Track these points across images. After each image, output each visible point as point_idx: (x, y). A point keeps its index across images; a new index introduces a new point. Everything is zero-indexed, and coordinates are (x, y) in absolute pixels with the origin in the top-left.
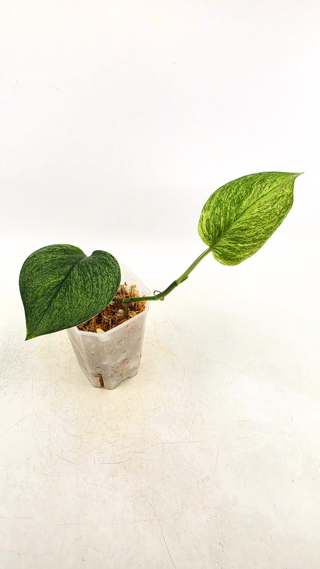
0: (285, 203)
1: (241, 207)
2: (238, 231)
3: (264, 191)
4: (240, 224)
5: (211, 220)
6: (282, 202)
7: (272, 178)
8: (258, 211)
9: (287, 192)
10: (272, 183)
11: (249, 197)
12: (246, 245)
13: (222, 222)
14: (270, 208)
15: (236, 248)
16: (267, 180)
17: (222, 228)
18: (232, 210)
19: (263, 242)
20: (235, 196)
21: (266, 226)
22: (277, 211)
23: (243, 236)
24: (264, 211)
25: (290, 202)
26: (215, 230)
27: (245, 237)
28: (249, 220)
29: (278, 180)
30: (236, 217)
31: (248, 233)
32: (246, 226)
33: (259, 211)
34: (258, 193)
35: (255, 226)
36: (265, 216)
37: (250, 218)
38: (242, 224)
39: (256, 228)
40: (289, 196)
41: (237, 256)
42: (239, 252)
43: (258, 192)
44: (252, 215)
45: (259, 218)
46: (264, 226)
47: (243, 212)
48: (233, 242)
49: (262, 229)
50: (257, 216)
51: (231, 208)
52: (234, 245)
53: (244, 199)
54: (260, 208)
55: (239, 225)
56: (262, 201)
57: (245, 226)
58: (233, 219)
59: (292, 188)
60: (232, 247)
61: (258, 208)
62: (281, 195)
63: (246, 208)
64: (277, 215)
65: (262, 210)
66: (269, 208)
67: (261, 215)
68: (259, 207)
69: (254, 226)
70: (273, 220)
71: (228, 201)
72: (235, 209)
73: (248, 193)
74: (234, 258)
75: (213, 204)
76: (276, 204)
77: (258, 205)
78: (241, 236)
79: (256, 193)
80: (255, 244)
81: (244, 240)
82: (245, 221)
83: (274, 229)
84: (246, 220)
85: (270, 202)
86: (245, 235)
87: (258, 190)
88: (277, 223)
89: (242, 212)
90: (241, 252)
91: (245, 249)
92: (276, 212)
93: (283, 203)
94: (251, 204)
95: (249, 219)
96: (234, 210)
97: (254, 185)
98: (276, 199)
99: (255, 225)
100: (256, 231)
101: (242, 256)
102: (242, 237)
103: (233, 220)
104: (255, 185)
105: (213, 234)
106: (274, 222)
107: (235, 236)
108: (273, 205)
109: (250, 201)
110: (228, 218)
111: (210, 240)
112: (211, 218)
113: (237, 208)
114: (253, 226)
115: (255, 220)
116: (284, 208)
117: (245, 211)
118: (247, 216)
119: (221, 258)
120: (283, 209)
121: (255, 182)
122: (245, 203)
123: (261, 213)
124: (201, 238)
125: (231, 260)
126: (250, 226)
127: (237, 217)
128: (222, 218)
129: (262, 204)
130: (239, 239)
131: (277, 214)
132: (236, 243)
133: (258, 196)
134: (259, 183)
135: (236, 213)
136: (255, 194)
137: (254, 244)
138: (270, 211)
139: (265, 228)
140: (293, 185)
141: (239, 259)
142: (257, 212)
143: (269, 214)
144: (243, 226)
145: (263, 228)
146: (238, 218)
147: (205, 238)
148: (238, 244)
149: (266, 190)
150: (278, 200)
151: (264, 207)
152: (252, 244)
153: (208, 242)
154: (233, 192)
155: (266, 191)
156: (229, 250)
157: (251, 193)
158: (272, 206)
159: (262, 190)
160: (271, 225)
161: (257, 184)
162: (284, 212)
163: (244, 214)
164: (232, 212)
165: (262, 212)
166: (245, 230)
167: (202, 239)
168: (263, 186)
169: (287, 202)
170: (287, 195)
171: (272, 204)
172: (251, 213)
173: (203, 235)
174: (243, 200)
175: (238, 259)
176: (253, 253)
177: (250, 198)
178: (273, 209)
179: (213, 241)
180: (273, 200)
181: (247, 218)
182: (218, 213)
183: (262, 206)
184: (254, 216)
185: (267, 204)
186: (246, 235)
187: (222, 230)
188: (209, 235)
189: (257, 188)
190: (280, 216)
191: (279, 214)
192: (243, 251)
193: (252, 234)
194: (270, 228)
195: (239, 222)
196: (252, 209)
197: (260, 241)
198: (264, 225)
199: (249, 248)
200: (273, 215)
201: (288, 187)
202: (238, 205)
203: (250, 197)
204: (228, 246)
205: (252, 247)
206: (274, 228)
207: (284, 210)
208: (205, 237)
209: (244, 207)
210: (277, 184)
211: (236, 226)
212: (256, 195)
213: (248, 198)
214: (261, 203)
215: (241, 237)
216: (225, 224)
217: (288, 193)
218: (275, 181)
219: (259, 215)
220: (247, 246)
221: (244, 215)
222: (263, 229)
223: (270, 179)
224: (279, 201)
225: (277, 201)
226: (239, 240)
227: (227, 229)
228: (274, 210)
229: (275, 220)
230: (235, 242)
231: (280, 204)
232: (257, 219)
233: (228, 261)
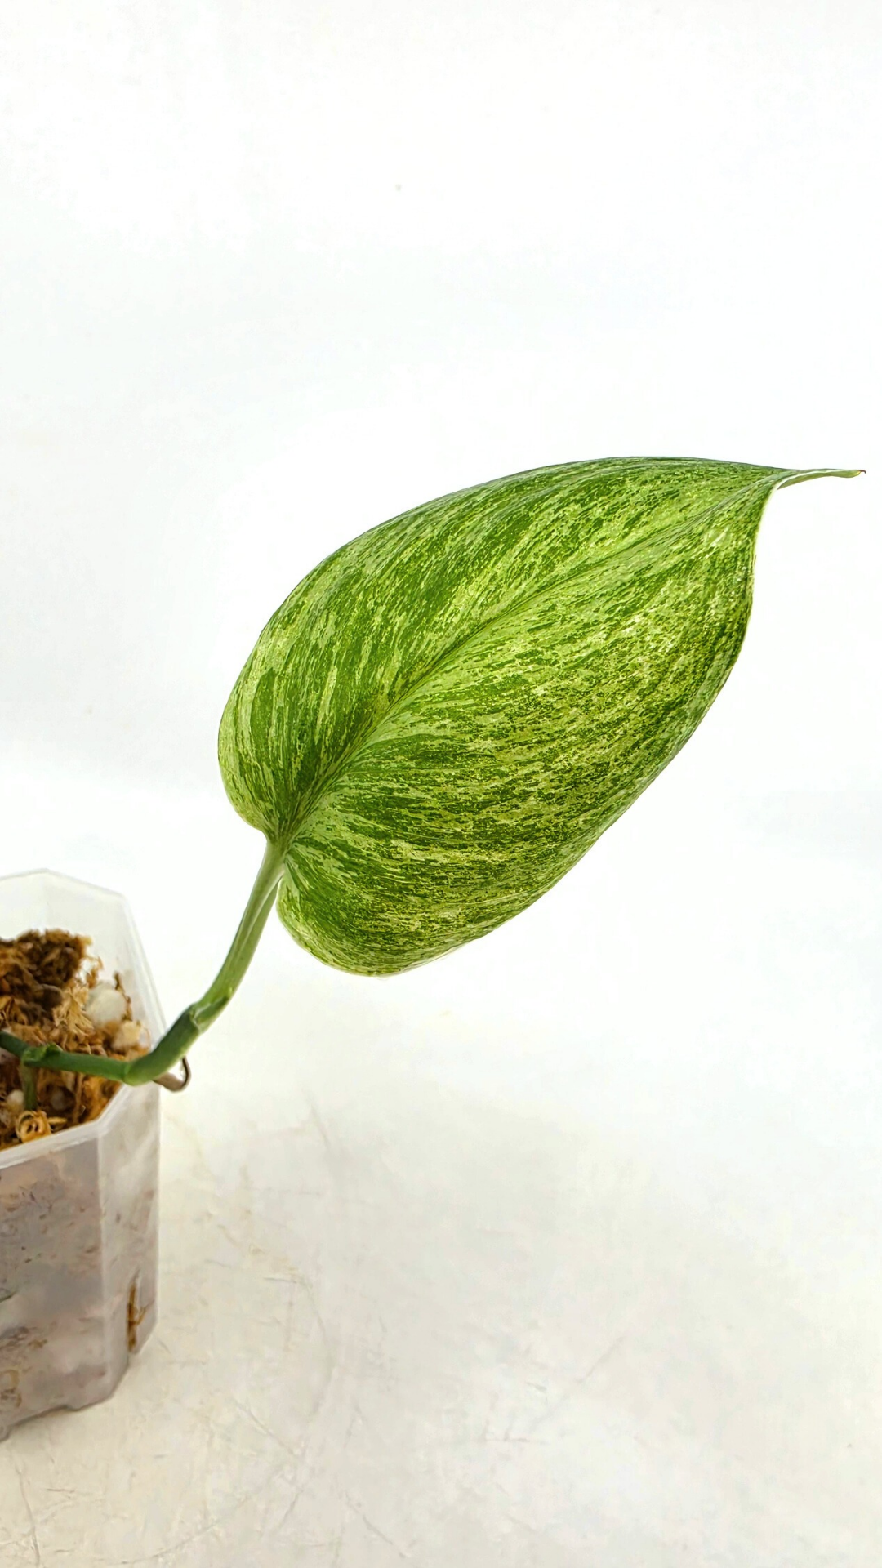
0: (696, 614)
1: (436, 619)
2: (400, 758)
3: (592, 545)
4: (417, 717)
5: (281, 678)
6: (677, 607)
7: (658, 477)
8: (530, 648)
9: (714, 544)
10: (653, 503)
11: (500, 564)
12: (440, 856)
13: (328, 693)
14: (597, 639)
15: (383, 862)
16: (629, 484)
17: (324, 732)
18: (391, 633)
19: (545, 855)
20: (429, 557)
21: (563, 750)
22: (640, 659)
23: (423, 795)
24: (560, 654)
25: (727, 613)
26: (289, 738)
27: (435, 803)
28: (471, 701)
29: (691, 493)
30: (401, 670)
31: (453, 781)
32: (449, 733)
33: (531, 653)
34: (553, 550)
35: (500, 743)
36: (564, 683)
37: (477, 688)
38: (429, 717)
39: (508, 758)
40: (724, 571)
41: (388, 915)
42: (397, 894)
43: (558, 544)
44: (488, 673)
45: (527, 692)
46: (554, 753)
47: (447, 652)
48: (371, 823)
49: (537, 766)
50: (517, 680)
51: (386, 621)
52: (372, 841)
53: (465, 573)
54: (543, 631)
55: (412, 725)
56: (564, 596)
57: (441, 733)
58: (387, 683)
59: (747, 523)
60: (365, 852)
61: (530, 631)
62: (676, 559)
63: (465, 627)
64: (640, 687)
65: (552, 648)
66: (589, 639)
67: (538, 676)
68: (538, 629)
69: (490, 744)
70: (609, 715)
71: (387, 583)
72: (407, 624)
73: (494, 545)
74: (367, 926)
75: (317, 596)
76: (637, 618)
77: (535, 618)
78: (413, 794)
79: (544, 547)
80: (496, 857)
81: (426, 823)
82: (444, 705)
83: (615, 781)
84: (453, 698)
85: (604, 599)
86: (436, 791)
87: (555, 534)
88: (637, 745)
89: (440, 644)
90: (412, 898)
91: (434, 879)
92: (635, 667)
93: (680, 614)
94: (503, 605)
95: (469, 693)
96: (399, 629)
97: (545, 504)
98: (642, 584)
99: (497, 738)
100: (503, 775)
101: (418, 924)
102: (419, 800)
103: (387, 691)
104: (550, 505)
105: (275, 760)
106: (620, 732)
107: (384, 788)
108: (618, 622)
109: (498, 587)
110: (358, 677)
111: (261, 798)
112: (285, 668)
113: (417, 623)
114: (485, 738)
115: (501, 702)
116: (685, 646)
117: (458, 644)
118: (460, 675)
119: (306, 916)
120: (676, 651)
121: (556, 492)
122: (465, 599)
123: (539, 661)
124: (224, 776)
125: (352, 936)
126: (467, 738)
127: (409, 673)
128: (334, 672)
129: (560, 609)
130: (404, 812)
131: (634, 683)
132: (385, 836)
133: (549, 566)
134: (578, 497)
135: (407, 650)
136: (536, 550)
137: (484, 857)
138: (597, 653)
139: (560, 766)
140: (761, 506)
141: (401, 941)
142: (519, 656)
143: (587, 673)
144: (433, 731)
145: (547, 760)
146: (414, 683)
147: (240, 784)
148: (393, 842)
149: (603, 539)
150: (654, 591)
151: (566, 630)
152: (474, 856)
153: (256, 804)
154: (430, 536)
155: (607, 543)
156: (347, 869)
157: (511, 547)
158: (613, 628)
159: (583, 534)
160: (599, 751)
161: (562, 499)
162: (681, 675)
163: (452, 662)
164: (389, 639)
165: (548, 655)
166: (443, 757)
167: (227, 783)
168: (598, 512)
169: (706, 608)
170: (714, 563)
171: (610, 611)
172: (488, 661)
173: (233, 762)
174: (459, 577)
175: (389, 936)
176: (490, 916)
177: (499, 572)
178: (614, 644)
179: (277, 805)
180: (623, 589)
181: (462, 687)
182: (322, 645)
183: (557, 624)
184: (500, 679)
185: (587, 616)
186: (443, 789)
187: (320, 740)
188: (259, 762)
189: (554, 521)
190: (657, 696)
191: (653, 686)
192: (423, 891)
193: (476, 788)
194: (592, 770)
195: (412, 707)
196: (495, 639)
197: (527, 846)
198: (554, 745)
199: (460, 879)
200: (615, 686)
201: (726, 516)
202: (427, 606)
203: (501, 568)
204: (344, 846)
205: (478, 879)
206: (614, 771)
207: (683, 658)
208: (242, 774)
209: (455, 620)
210: (679, 516)
211: (394, 726)
212: (539, 561)
213: (489, 571)
214: (553, 607)
215: (412, 801)
216: (338, 711)
217: (722, 554)
218: (672, 495)
219: (525, 677)
220: (443, 866)
221: (448, 668)
222: (546, 769)
223: (644, 483)
224: (657, 599)
225: (647, 596)
226: (400, 816)
227: (350, 738)
228: (623, 655)
229: (626, 719)
230: (382, 827)
231: (660, 619)
232: (514, 696)
233: (336, 937)
